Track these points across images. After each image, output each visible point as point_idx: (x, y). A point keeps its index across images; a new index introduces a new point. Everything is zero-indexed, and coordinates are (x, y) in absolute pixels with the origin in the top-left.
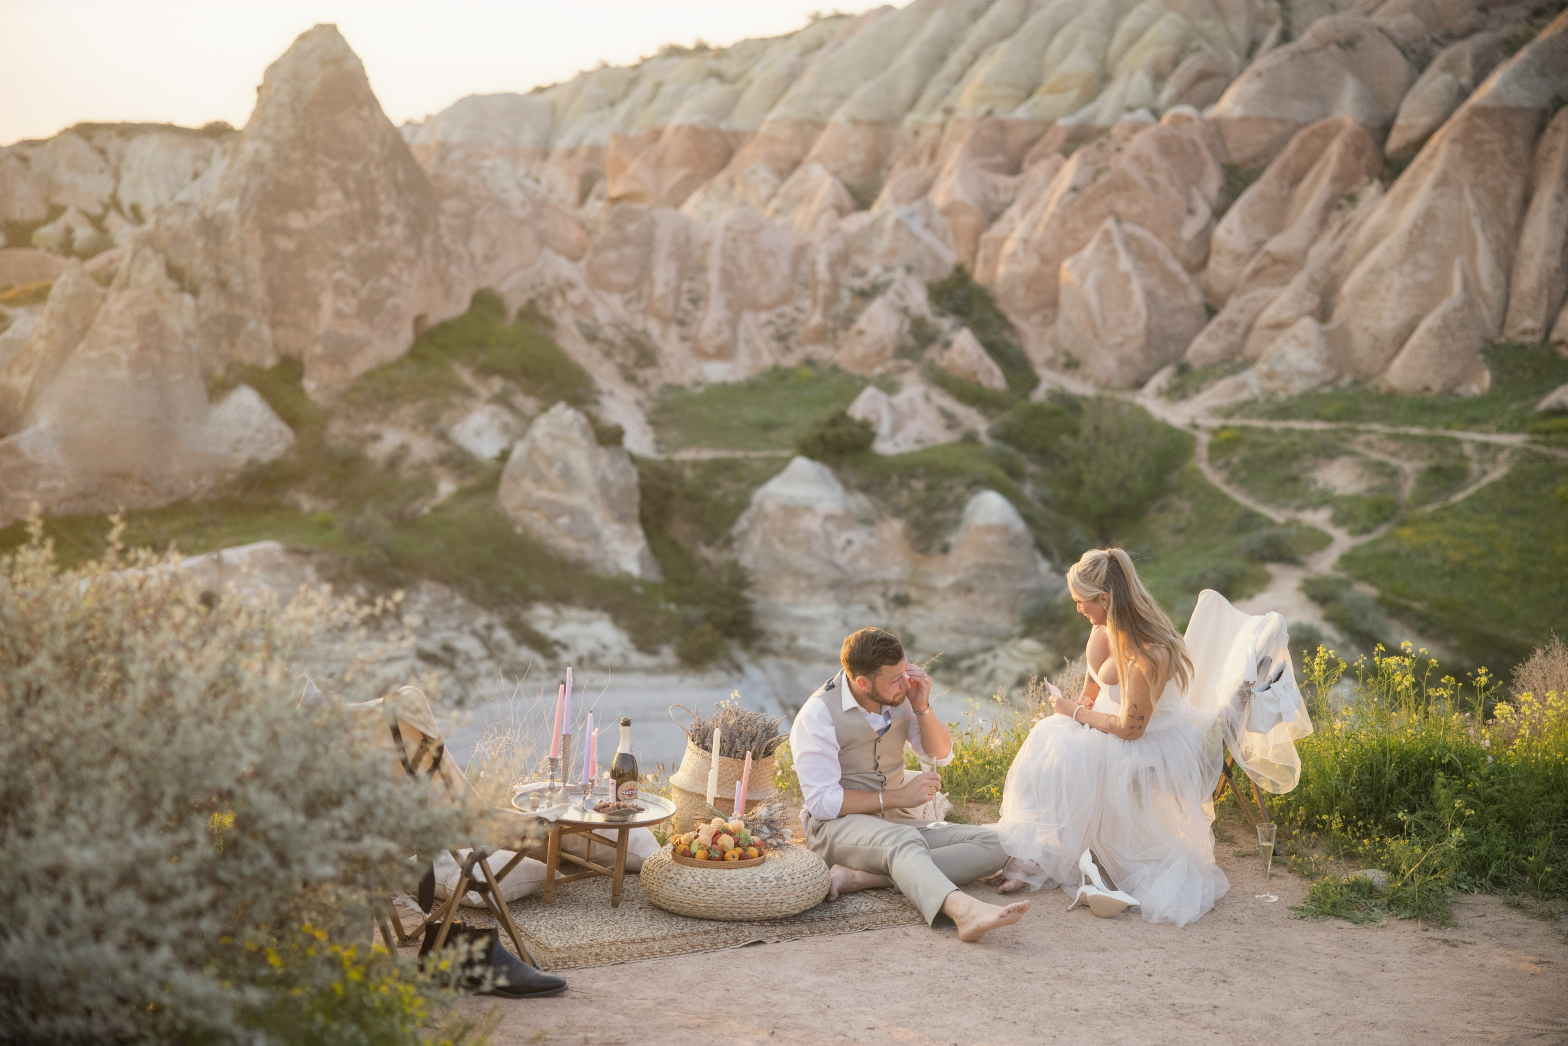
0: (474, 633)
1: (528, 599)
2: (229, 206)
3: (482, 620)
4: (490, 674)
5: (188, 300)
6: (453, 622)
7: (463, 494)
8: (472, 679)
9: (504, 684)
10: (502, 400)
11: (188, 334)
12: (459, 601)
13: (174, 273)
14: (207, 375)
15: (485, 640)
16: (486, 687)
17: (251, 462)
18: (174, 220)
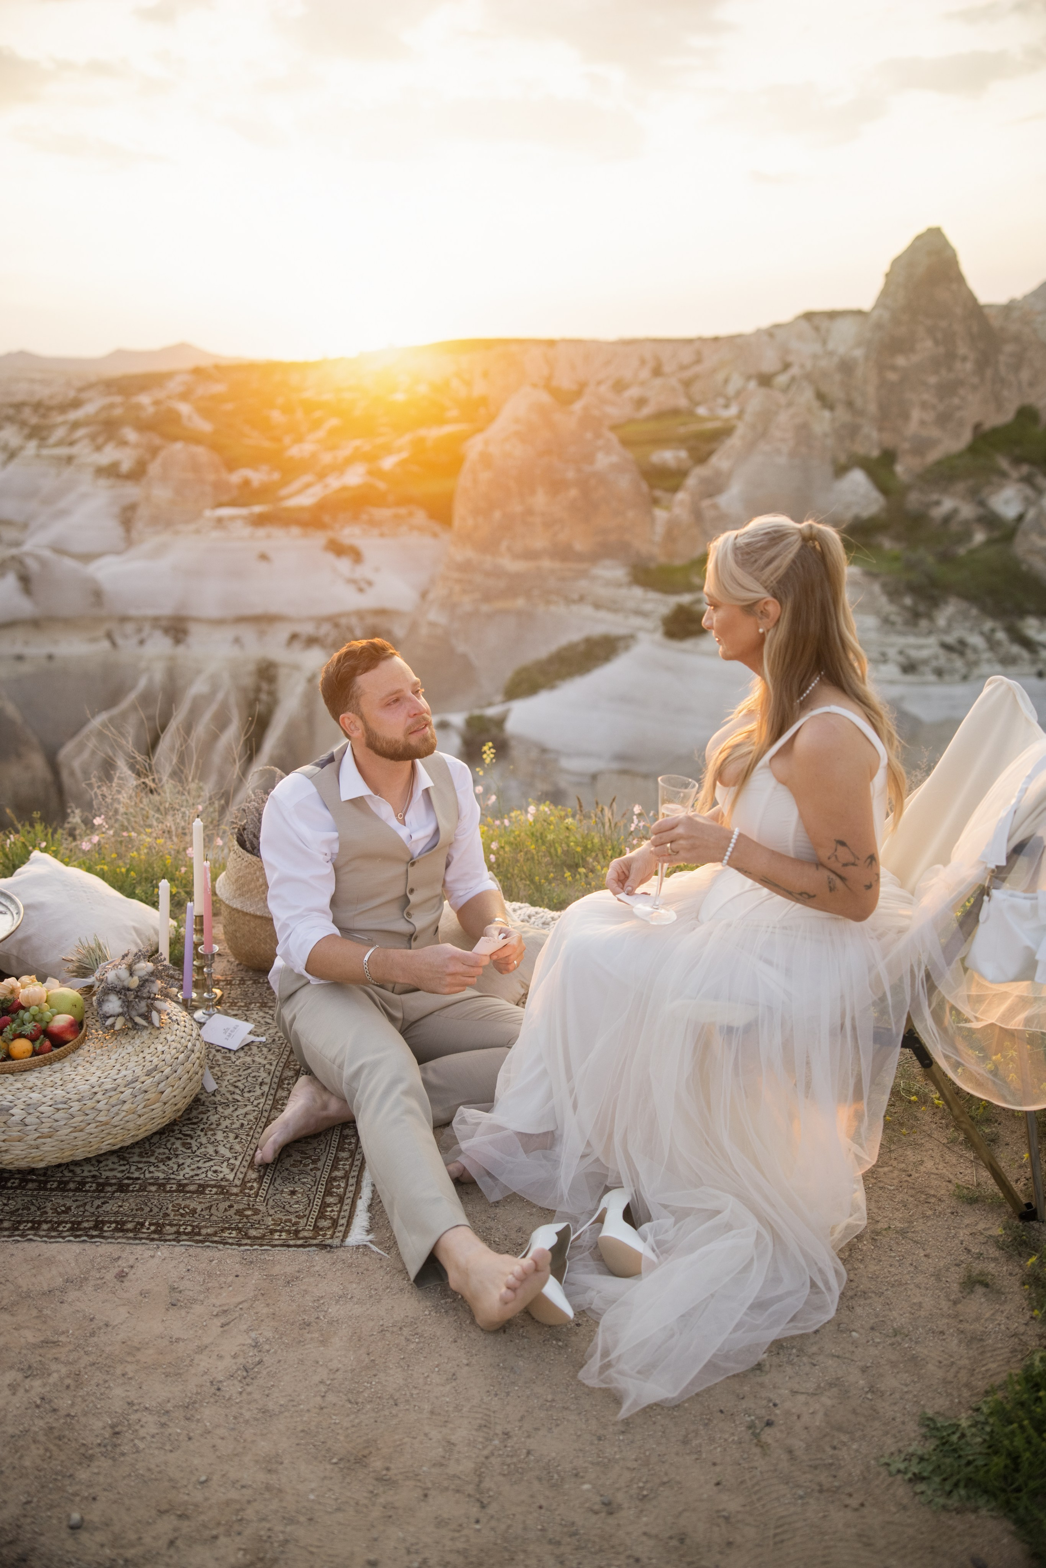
0: (982, 634)
1: (1023, 613)
2: (859, 353)
3: (988, 625)
4: (989, 661)
5: (827, 414)
6: (968, 624)
7: (989, 542)
8: (976, 663)
9: (998, 668)
10: (1028, 480)
11: (826, 435)
12: (974, 611)
13: (821, 397)
14: (834, 461)
15: (989, 638)
16: (985, 668)
17: (857, 518)
18: (823, 363)
